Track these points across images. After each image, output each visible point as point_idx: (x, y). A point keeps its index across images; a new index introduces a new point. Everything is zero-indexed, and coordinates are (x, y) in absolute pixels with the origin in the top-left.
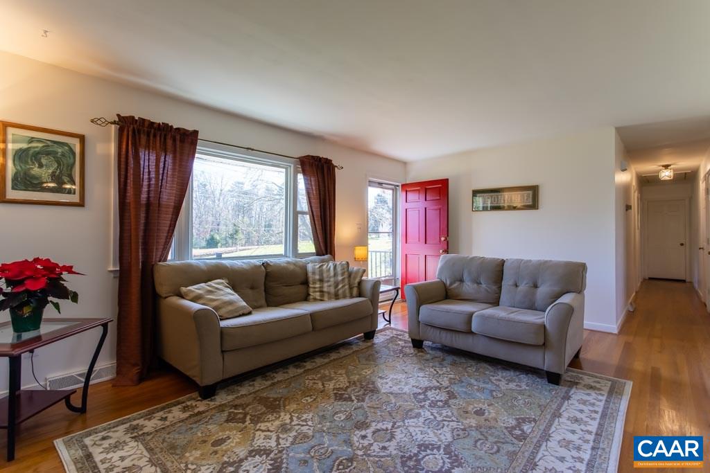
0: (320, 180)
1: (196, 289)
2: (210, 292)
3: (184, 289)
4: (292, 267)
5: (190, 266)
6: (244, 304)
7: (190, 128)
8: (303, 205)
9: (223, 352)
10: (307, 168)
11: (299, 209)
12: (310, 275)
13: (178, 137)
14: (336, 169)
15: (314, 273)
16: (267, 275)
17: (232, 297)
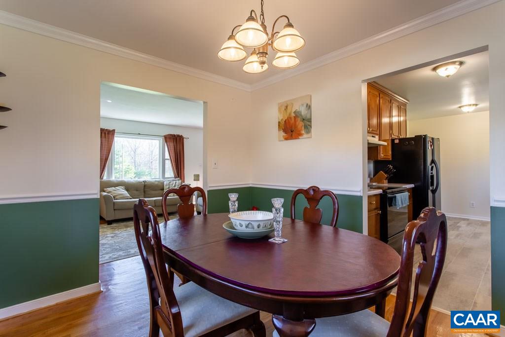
0: (175, 144)
1: (109, 189)
2: (115, 190)
3: (105, 189)
4: (156, 183)
5: (110, 181)
6: (129, 195)
7: (111, 129)
8: (167, 156)
9: (114, 210)
10: (168, 140)
11: (166, 158)
12: (165, 186)
13: (107, 133)
14: (184, 139)
15: (166, 185)
16: (145, 186)
17: (123, 193)
